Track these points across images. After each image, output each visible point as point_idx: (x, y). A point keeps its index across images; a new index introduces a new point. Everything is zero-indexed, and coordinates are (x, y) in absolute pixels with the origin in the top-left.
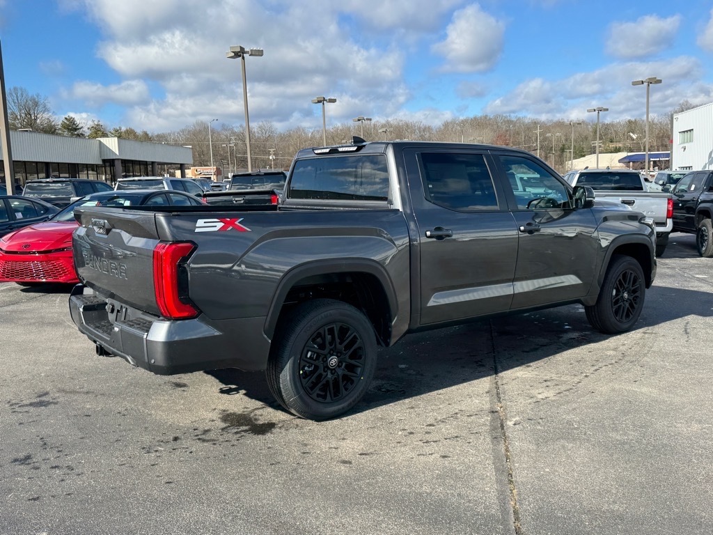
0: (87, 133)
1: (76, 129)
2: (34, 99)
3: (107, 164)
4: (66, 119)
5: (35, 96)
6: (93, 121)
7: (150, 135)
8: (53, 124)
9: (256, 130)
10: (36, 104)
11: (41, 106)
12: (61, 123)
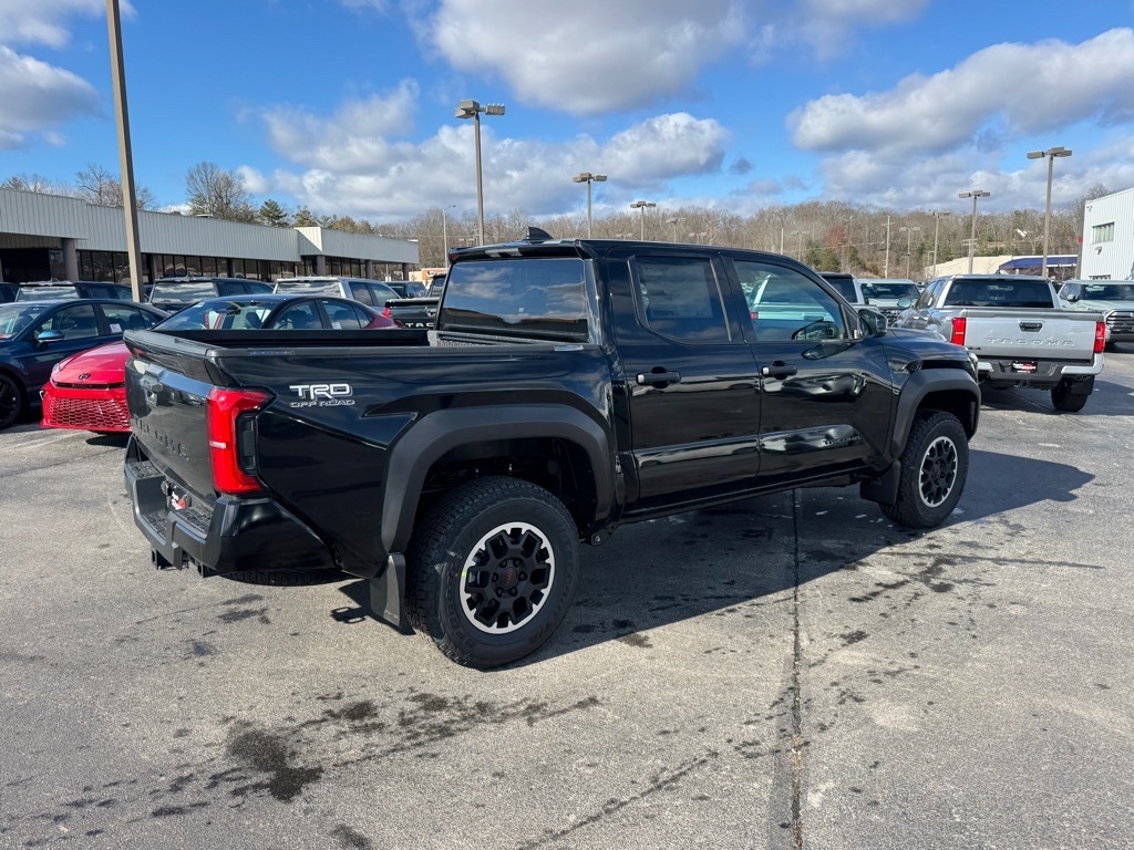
2: (227, 178)
4: (266, 203)
9: (507, 221)
10: (229, 184)
11: (236, 187)
12: (259, 208)
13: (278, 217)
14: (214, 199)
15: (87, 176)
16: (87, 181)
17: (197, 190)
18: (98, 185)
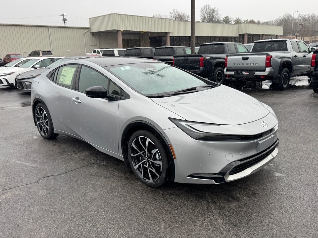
0: (233, 23)
1: (228, 22)
2: (213, 9)
3: (241, 36)
4: (225, 17)
5: (214, 8)
6: (236, 17)
7: (261, 22)
8: (219, 20)
10: (214, 11)
11: (216, 12)
15: (173, 13)
16: (172, 15)
17: (204, 14)
18: (175, 16)
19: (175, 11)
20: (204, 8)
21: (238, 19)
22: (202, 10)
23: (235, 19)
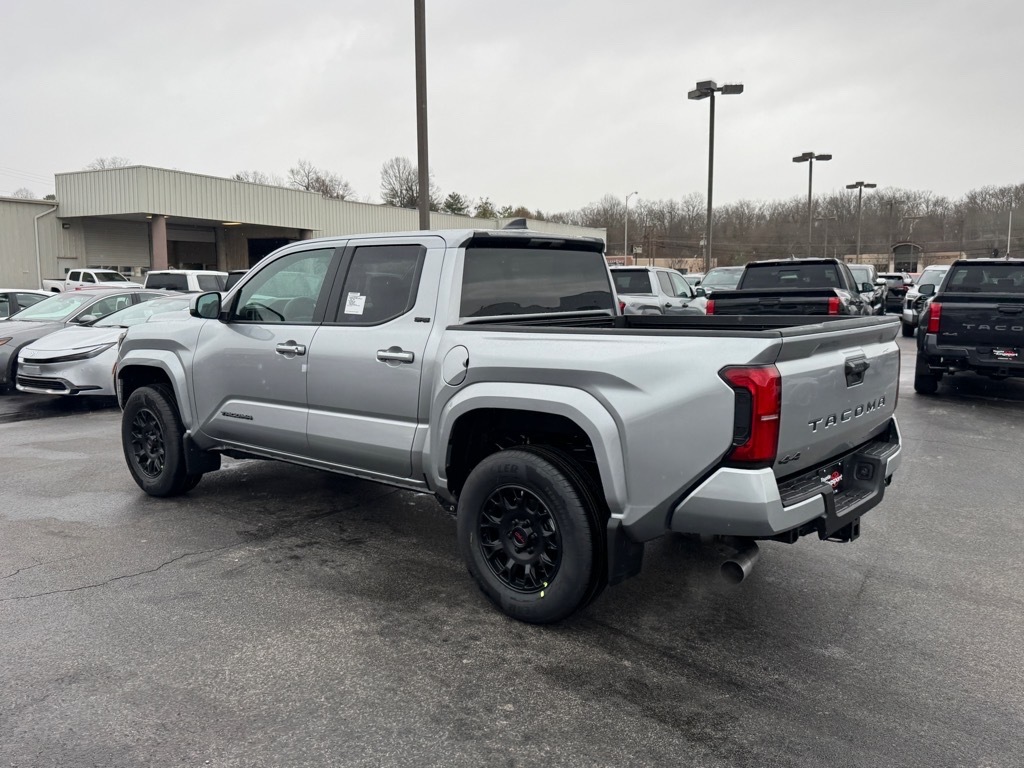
0: (473, 212)
4: (450, 196)
6: (481, 198)
7: (545, 216)
9: (680, 206)
12: (444, 201)
13: (460, 209)
14: (404, 192)
15: (298, 173)
16: (298, 178)
17: (390, 184)
18: (306, 181)
19: (307, 168)
20: (392, 166)
21: (486, 203)
22: (386, 172)
23: (478, 202)
